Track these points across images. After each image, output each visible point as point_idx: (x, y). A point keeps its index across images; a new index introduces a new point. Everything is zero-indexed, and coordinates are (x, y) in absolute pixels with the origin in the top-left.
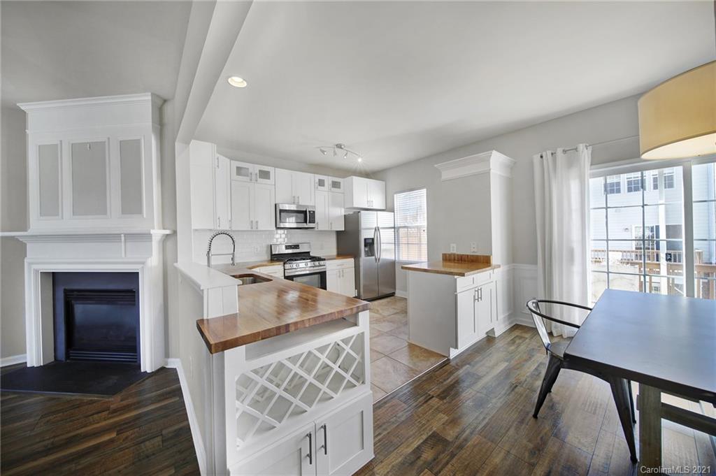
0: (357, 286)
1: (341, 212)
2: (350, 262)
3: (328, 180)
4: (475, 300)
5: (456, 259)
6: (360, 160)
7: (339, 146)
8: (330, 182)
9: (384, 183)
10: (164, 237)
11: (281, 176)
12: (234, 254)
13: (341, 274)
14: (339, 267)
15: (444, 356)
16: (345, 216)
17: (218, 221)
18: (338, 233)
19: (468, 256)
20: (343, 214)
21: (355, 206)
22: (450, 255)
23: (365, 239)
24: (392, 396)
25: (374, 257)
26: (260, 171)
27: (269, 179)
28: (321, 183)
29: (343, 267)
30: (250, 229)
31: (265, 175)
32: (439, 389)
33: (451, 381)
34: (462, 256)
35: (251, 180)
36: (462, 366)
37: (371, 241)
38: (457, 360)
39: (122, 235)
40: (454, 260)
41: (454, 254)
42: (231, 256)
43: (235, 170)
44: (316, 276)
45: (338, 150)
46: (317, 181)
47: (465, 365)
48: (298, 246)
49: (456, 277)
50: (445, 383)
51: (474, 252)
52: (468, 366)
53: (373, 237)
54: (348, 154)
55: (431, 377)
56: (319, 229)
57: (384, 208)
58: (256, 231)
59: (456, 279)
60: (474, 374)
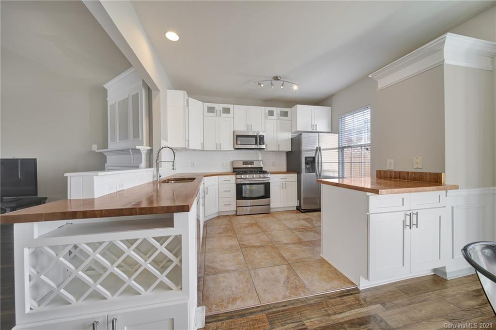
0: (299, 198)
1: (288, 136)
2: (294, 177)
3: (277, 110)
4: (404, 225)
5: (393, 176)
6: (295, 87)
7: (276, 78)
8: (279, 112)
9: (330, 108)
10: (149, 152)
11: (238, 111)
12: (173, 162)
13: (285, 186)
14: (284, 180)
15: (353, 284)
16: (292, 139)
17: (187, 142)
18: (288, 153)
19: (408, 173)
20: (290, 137)
21: (298, 130)
22: (385, 172)
23: (306, 158)
24: (263, 308)
25: (315, 174)
26: (223, 108)
27: (229, 113)
28: (271, 113)
29: (287, 180)
30: (215, 149)
31: (227, 111)
32: (320, 321)
33: (343, 318)
34: (400, 173)
35: (217, 115)
36: (371, 303)
37: (312, 159)
38: (368, 294)
39: (130, 150)
40: (391, 178)
41: (391, 172)
42: (172, 163)
43: (206, 109)
44: (263, 186)
45: (275, 82)
46: (267, 112)
47: (376, 303)
48: (253, 162)
49: (368, 194)
50: (333, 317)
51: (417, 168)
52: (379, 306)
53: (314, 156)
54: (285, 84)
55: (320, 303)
56: (268, 150)
57: (330, 131)
58: (219, 151)
59: (368, 197)
60: (382, 321)
